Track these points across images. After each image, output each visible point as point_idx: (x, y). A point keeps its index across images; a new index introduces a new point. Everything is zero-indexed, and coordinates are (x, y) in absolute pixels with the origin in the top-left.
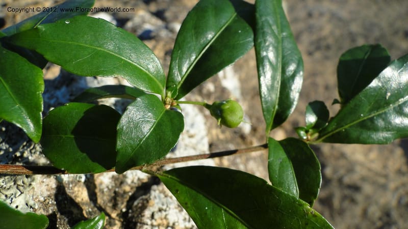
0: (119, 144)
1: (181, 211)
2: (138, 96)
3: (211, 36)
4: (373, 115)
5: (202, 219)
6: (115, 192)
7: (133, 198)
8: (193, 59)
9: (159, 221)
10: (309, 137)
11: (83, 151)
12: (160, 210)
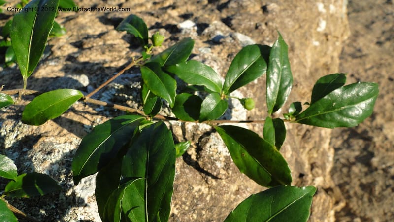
0: (201, 111)
1: (225, 147)
2: (210, 93)
3: (246, 67)
4: (325, 113)
5: (230, 148)
6: (194, 133)
7: (201, 137)
8: (236, 77)
9: (213, 150)
10: (290, 119)
11: (187, 112)
12: (214, 145)
